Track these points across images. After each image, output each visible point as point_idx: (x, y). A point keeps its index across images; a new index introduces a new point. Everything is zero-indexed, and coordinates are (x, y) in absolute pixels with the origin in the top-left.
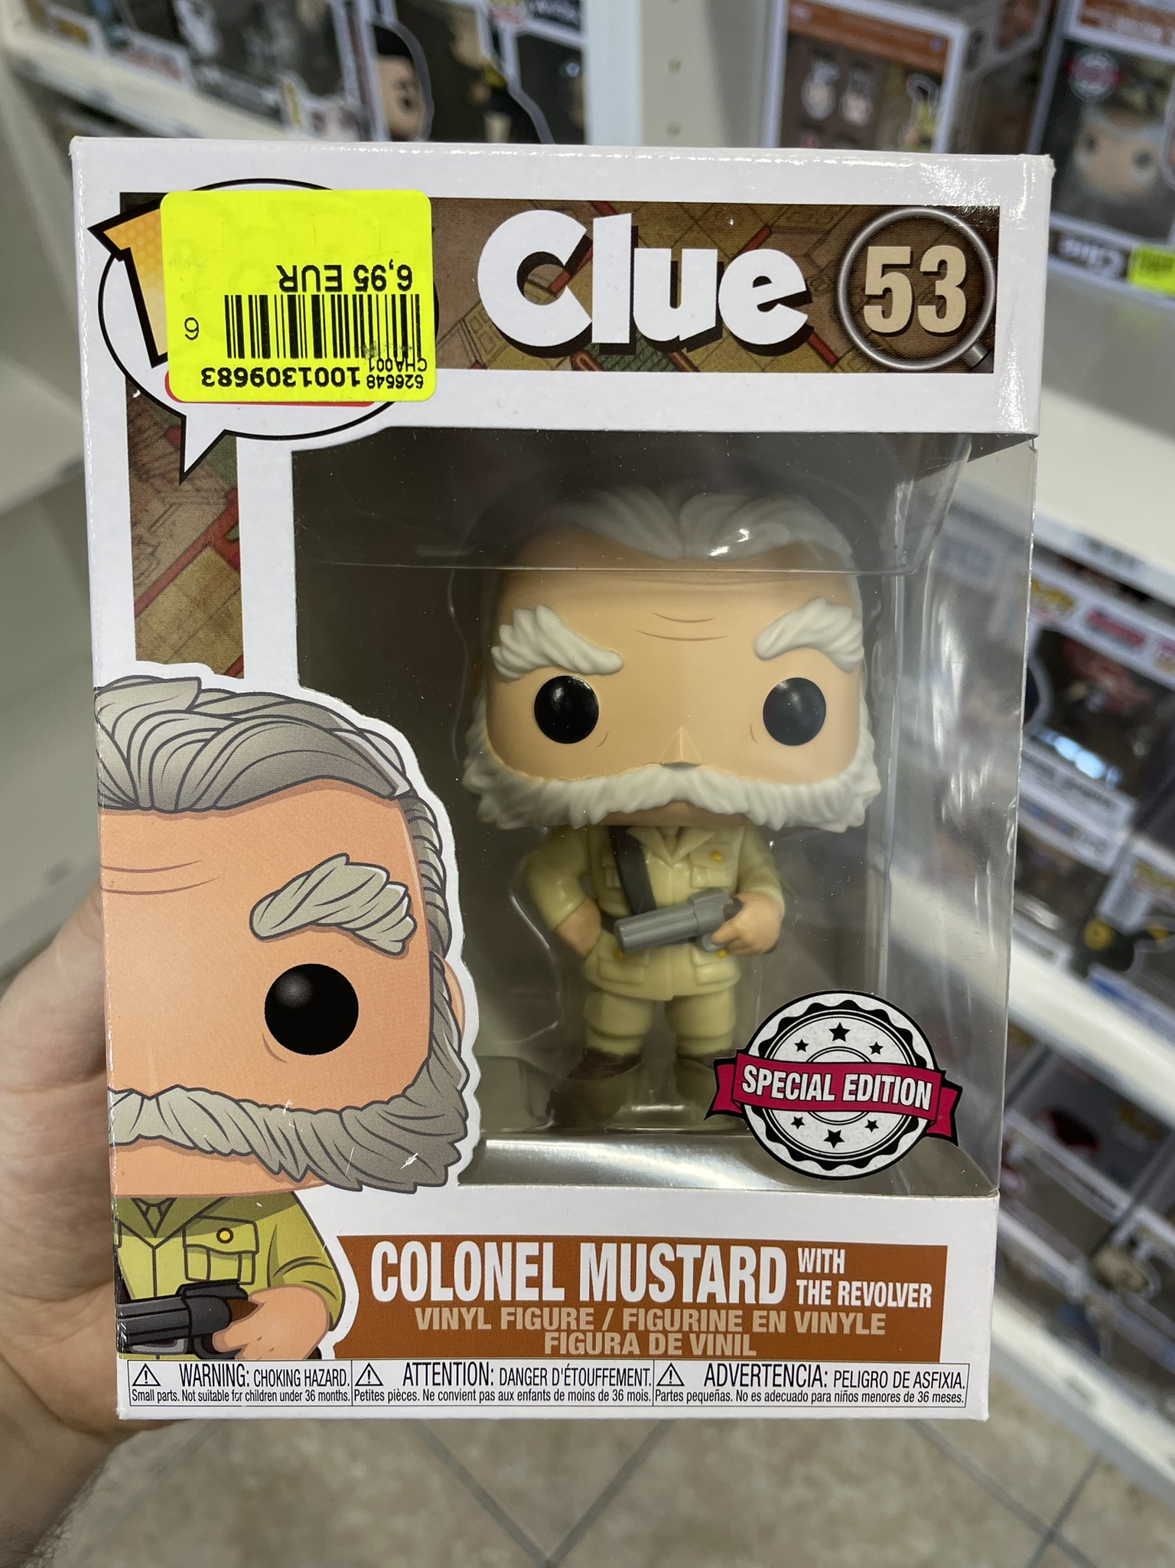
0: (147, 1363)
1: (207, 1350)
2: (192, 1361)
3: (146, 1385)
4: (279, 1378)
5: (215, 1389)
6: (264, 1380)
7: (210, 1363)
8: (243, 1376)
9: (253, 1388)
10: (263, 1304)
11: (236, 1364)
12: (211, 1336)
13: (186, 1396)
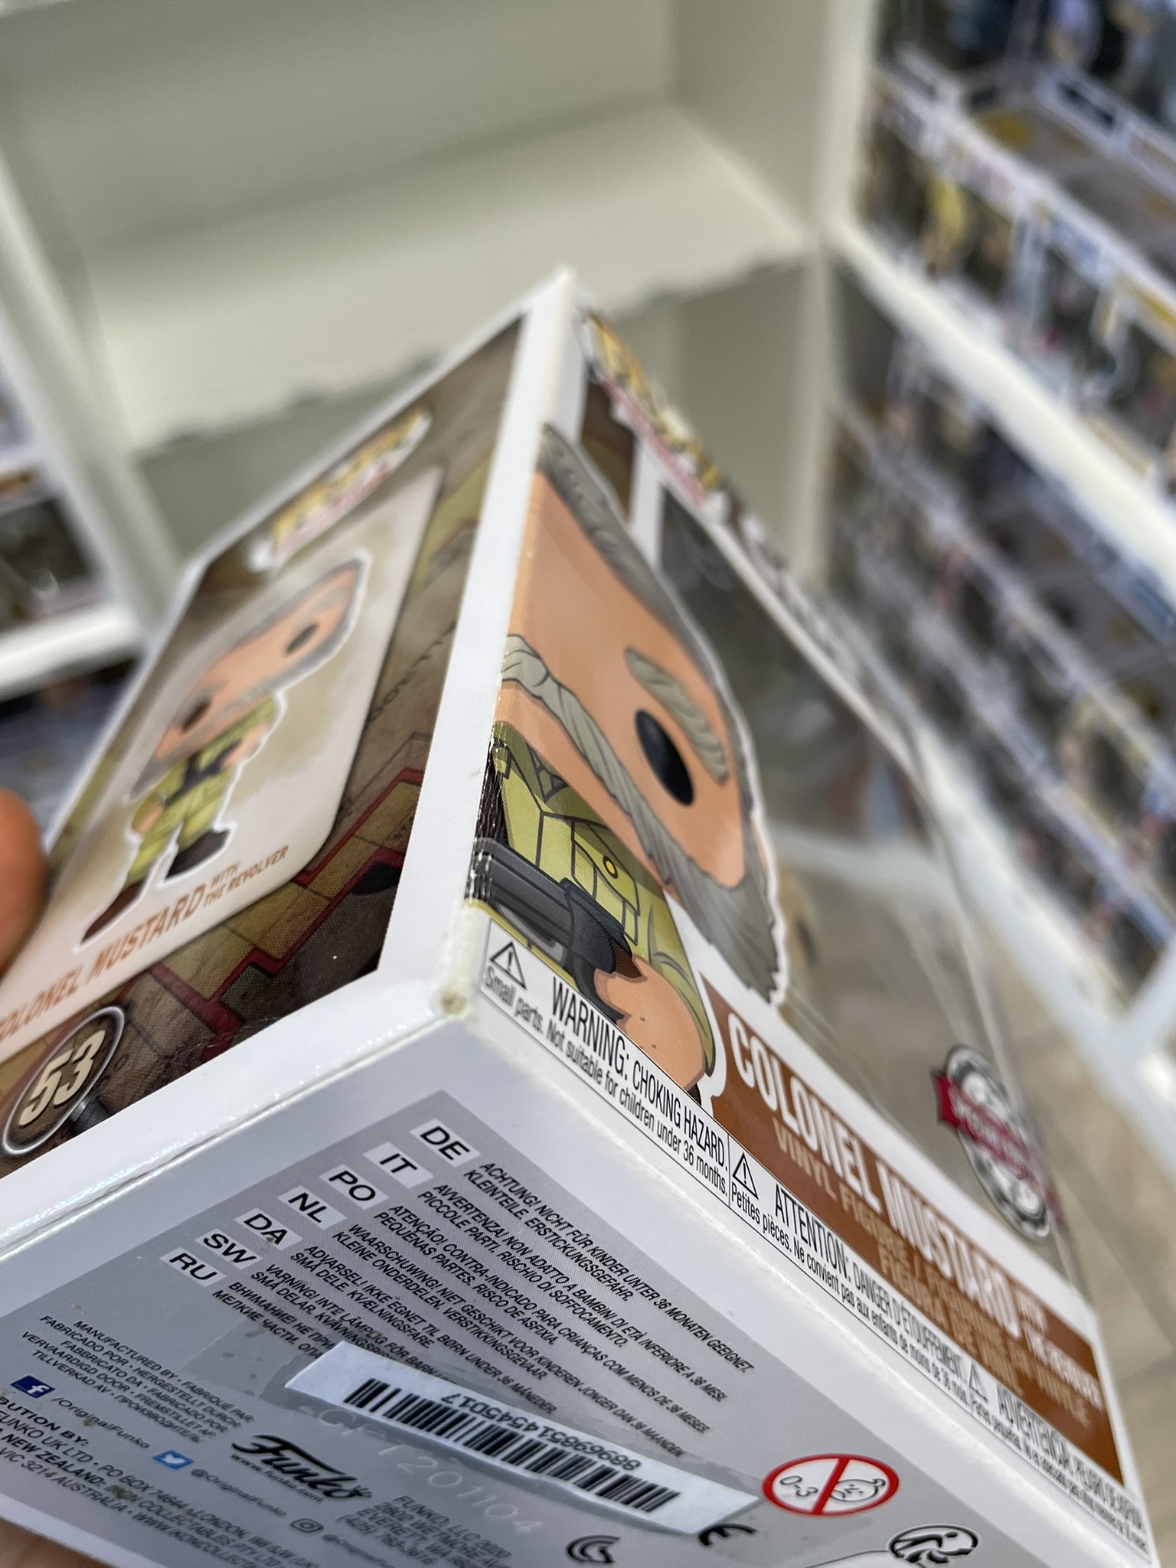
0: (516, 944)
1: (589, 989)
2: (570, 988)
3: (508, 972)
4: (659, 1095)
5: (589, 1051)
6: (644, 1084)
7: (590, 1007)
8: (622, 1058)
9: (628, 1085)
10: (645, 979)
11: (618, 1034)
12: (595, 969)
13: (554, 1035)
